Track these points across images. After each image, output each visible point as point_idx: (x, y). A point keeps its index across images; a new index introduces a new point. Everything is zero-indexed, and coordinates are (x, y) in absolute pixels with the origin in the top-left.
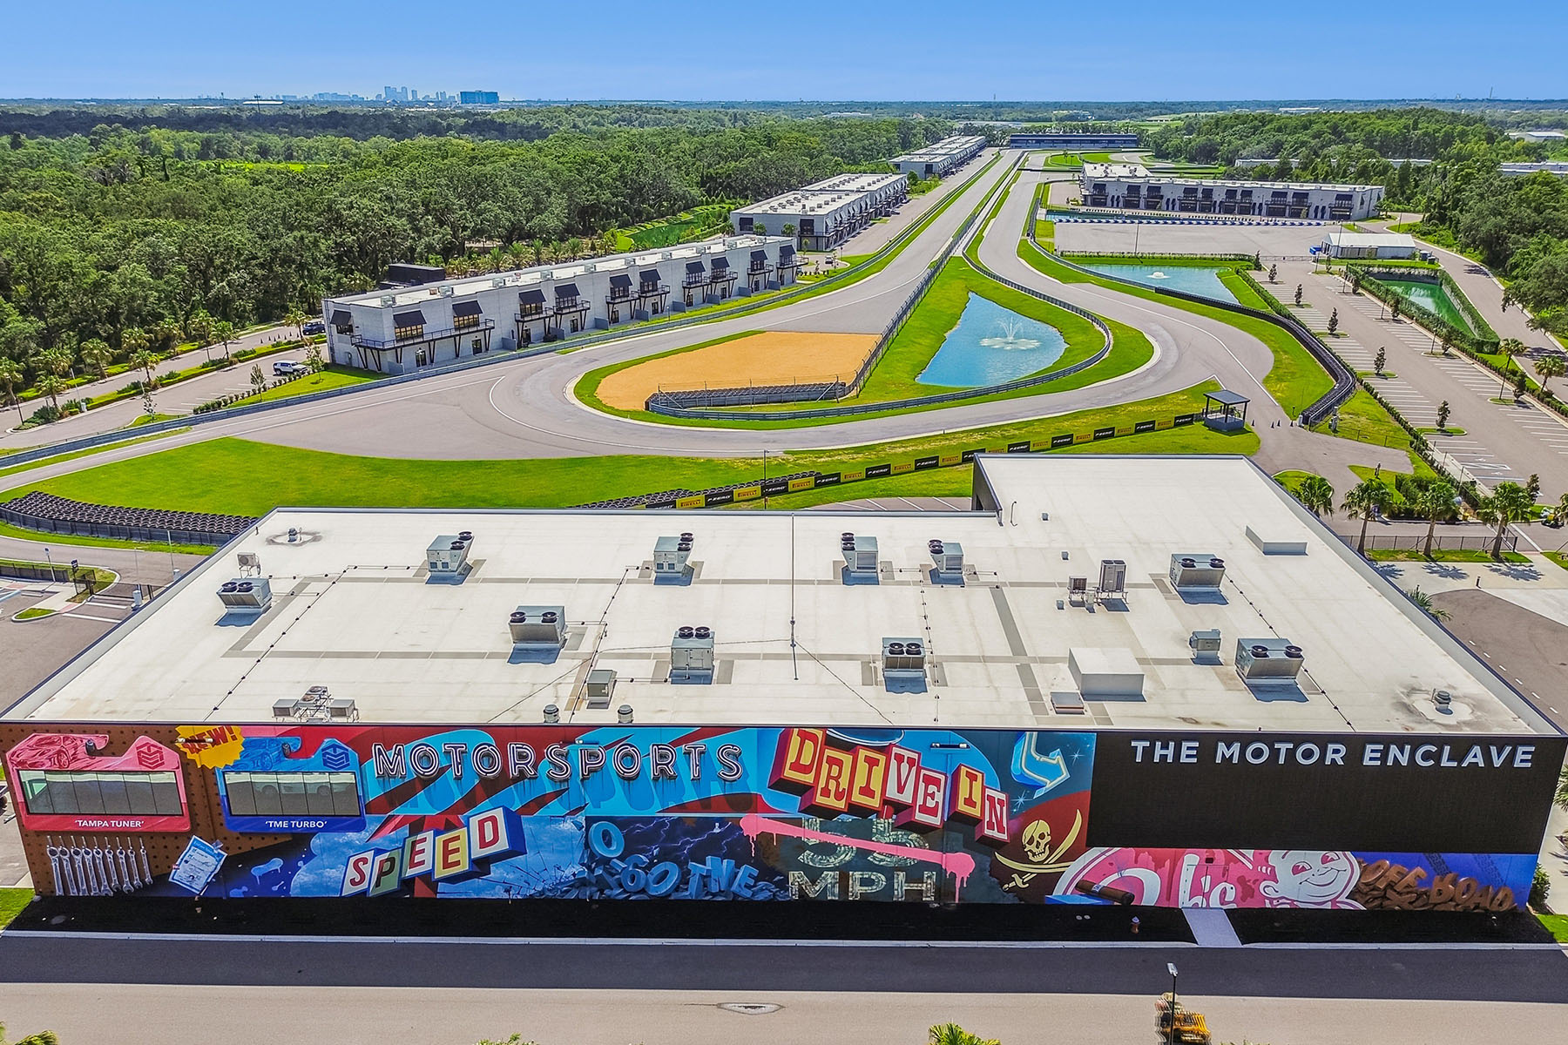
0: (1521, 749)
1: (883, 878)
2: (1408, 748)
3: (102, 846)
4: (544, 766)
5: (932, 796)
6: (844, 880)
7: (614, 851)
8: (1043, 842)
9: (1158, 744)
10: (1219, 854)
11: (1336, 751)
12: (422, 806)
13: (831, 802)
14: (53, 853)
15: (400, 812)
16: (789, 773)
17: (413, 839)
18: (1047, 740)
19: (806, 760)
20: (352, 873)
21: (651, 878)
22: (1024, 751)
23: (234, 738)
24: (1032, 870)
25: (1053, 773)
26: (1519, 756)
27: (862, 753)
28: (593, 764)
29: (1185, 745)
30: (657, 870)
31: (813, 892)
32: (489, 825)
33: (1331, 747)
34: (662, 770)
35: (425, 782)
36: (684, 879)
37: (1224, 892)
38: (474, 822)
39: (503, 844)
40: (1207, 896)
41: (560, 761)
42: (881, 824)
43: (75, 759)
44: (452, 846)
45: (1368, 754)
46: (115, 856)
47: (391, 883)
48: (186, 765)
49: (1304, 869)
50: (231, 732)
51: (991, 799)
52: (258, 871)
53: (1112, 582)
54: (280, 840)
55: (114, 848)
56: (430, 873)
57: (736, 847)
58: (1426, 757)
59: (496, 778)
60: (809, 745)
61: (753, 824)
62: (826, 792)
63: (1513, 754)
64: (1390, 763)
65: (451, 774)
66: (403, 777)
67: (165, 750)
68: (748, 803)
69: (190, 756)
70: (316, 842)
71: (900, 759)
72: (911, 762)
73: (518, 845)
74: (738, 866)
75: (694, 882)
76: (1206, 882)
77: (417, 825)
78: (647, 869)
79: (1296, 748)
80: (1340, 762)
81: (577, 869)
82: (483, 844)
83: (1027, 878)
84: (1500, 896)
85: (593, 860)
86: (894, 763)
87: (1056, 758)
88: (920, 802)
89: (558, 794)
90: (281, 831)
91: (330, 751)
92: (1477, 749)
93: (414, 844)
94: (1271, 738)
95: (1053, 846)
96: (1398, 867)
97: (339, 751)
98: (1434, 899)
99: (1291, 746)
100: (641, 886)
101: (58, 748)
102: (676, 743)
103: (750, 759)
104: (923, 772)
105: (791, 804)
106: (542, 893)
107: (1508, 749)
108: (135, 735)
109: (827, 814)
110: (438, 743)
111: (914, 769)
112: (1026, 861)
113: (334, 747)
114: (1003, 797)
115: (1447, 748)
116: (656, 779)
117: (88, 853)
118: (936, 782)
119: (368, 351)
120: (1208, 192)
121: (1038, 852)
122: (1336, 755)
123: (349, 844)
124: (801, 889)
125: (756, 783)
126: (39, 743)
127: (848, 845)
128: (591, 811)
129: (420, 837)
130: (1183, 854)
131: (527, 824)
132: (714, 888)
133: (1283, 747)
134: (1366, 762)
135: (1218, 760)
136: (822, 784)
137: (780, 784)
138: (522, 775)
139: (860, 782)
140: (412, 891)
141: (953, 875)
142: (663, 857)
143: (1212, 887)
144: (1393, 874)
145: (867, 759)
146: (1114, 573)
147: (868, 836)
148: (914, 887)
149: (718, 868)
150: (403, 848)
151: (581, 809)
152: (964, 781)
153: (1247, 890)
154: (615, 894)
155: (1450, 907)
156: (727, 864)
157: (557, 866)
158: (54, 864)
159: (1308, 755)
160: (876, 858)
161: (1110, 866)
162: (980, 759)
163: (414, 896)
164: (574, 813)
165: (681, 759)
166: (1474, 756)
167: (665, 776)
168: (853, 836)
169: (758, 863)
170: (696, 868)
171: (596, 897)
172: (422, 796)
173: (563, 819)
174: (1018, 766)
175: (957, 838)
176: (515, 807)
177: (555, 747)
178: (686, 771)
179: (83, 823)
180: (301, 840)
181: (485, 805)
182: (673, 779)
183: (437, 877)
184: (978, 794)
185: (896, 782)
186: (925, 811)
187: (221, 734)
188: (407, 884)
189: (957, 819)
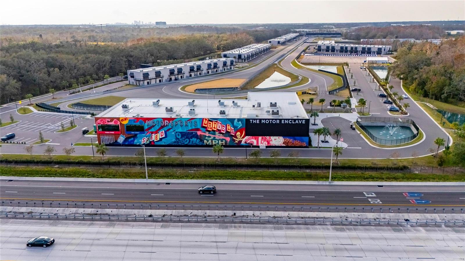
1: (217, 141)
2: (288, 120)
3: (108, 136)
4: (170, 124)
5: (224, 128)
6: (212, 141)
7: (180, 137)
8: (239, 135)
9: (254, 120)
10: (264, 137)
12: (153, 130)
13: (210, 129)
14: (101, 137)
15: (150, 131)
16: (204, 125)
18: (239, 120)
19: (206, 123)
20: (143, 141)
22: (236, 121)
23: (127, 120)
24: (238, 140)
25: (240, 125)
26: (303, 122)
27: (214, 122)
28: (176, 124)
29: (257, 120)
30: (186, 140)
31: (208, 144)
32: (162, 133)
33: (277, 120)
35: (153, 126)
36: (190, 142)
38: (160, 132)
39: (164, 136)
40: (263, 144)
41: (172, 123)
42: (217, 133)
43: (106, 123)
45: (282, 122)
46: (110, 138)
47: (148, 142)
48: (121, 124)
49: (276, 139)
52: (130, 140)
53: (259, 106)
55: (110, 136)
56: (154, 141)
57: (197, 136)
58: (290, 122)
59: (163, 126)
61: (199, 133)
63: (302, 121)
64: (285, 123)
65: (157, 125)
66: (150, 125)
67: (118, 121)
68: (198, 130)
69: (121, 122)
70: (138, 135)
71: (219, 123)
73: (166, 136)
74: (197, 139)
76: (263, 141)
78: (184, 140)
80: (279, 123)
81: (174, 140)
82: (161, 136)
85: (177, 138)
86: (218, 124)
87: (240, 122)
88: (222, 129)
89: (172, 128)
90: (133, 134)
93: (152, 136)
94: (269, 119)
95: (241, 136)
98: (295, 144)
100: (184, 142)
101: (103, 121)
102: (188, 121)
103: (198, 123)
104: (222, 125)
105: (204, 130)
106: (169, 144)
108: (114, 119)
109: (209, 131)
110: (155, 120)
112: (237, 138)
113: (141, 121)
114: (233, 128)
115: (293, 120)
117: (106, 137)
118: (224, 126)
121: (239, 137)
123: (143, 136)
124: (206, 143)
125: (199, 126)
126: (101, 120)
128: (176, 131)
130: (259, 137)
131: (167, 133)
132: (194, 143)
133: (271, 121)
135: (262, 123)
136: (208, 127)
137: (202, 127)
138: (167, 125)
139: (214, 126)
141: (227, 141)
142: (187, 138)
143: (264, 142)
144: (288, 140)
145: (214, 123)
146: (259, 104)
147: (215, 135)
148: (222, 142)
149: (194, 140)
150: (150, 136)
152: (228, 126)
153: (268, 143)
154: (180, 144)
155: (297, 145)
156: (195, 139)
157: (171, 139)
158: (101, 139)
159: (274, 122)
160: (216, 138)
161: (249, 139)
162: (230, 123)
163: (151, 144)
164: (174, 131)
165: (189, 123)
166: (297, 122)
167: (186, 125)
168: (213, 135)
169: (200, 139)
170: (191, 140)
171: (177, 144)
172: (153, 128)
173: (172, 132)
174: (235, 124)
175: (227, 135)
176: (166, 130)
177: (171, 121)
178: (189, 125)
179: (106, 132)
180: (136, 135)
181: (162, 130)
182: (188, 126)
183: (155, 141)
184: (230, 128)
185: (219, 126)
186: (223, 131)
187: (126, 119)
188: (150, 142)
189: (227, 132)
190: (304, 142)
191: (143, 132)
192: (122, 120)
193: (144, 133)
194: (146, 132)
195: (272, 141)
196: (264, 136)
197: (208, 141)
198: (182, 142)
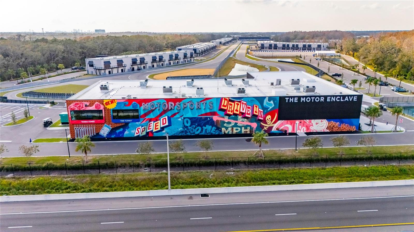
0: (355, 97)
1: (240, 129)
2: (335, 97)
3: (86, 127)
4: (176, 107)
5: (249, 111)
6: (232, 129)
7: (189, 125)
8: (270, 120)
9: (290, 98)
10: (302, 121)
11: (322, 99)
12: (152, 116)
15: (147, 117)
18: (270, 98)
19: (225, 104)
21: (196, 130)
22: (266, 100)
24: (268, 126)
25: (271, 105)
26: (354, 99)
27: (236, 103)
28: (185, 106)
29: (295, 98)
30: (197, 128)
31: (226, 132)
34: (198, 107)
36: (202, 131)
37: (304, 129)
40: (300, 130)
41: (179, 106)
42: (240, 117)
43: (83, 107)
45: (328, 99)
46: (89, 129)
47: (144, 133)
48: (105, 108)
49: (318, 123)
51: (260, 111)
52: (118, 131)
53: (278, 83)
54: (123, 124)
55: (89, 127)
57: (212, 123)
58: (338, 99)
59: (166, 110)
61: (215, 118)
63: (353, 98)
64: (332, 101)
65: (157, 109)
66: (148, 110)
67: (101, 105)
68: (215, 114)
70: (130, 124)
74: (212, 127)
75: (204, 131)
77: (150, 120)
78: (195, 128)
80: (323, 101)
81: (181, 129)
84: (353, 128)
85: (185, 127)
86: (242, 104)
87: (272, 102)
89: (178, 113)
90: (123, 122)
91: (134, 105)
92: (347, 97)
94: (311, 97)
95: (272, 121)
96: (334, 122)
97: (136, 104)
98: (342, 129)
99: (314, 98)
100: (194, 132)
101: (79, 105)
102: (201, 101)
103: (215, 104)
104: (247, 106)
105: (222, 113)
106: (174, 134)
107: (352, 97)
108: (95, 102)
110: (155, 103)
111: (246, 105)
112: (266, 123)
113: (135, 104)
115: (342, 97)
116: (197, 109)
117: (83, 128)
121: (269, 122)
123: (137, 125)
124: (224, 132)
125: (216, 109)
126: (76, 104)
127: (233, 122)
128: (184, 116)
130: (296, 121)
131: (172, 119)
132: (208, 132)
134: (328, 101)
135: (301, 101)
138: (171, 109)
141: (253, 128)
142: (198, 126)
143: (301, 128)
144: (334, 124)
147: (237, 120)
148: (246, 130)
149: (208, 128)
150: (147, 125)
151: (182, 116)
152: (255, 108)
153: (308, 128)
154: (189, 134)
155: (345, 130)
156: (210, 127)
157: (177, 128)
158: (76, 131)
159: (317, 99)
160: (239, 124)
161: (282, 124)
162: (257, 103)
163: (149, 136)
164: (181, 117)
165: (202, 105)
166: (347, 99)
167: (199, 108)
168: (234, 120)
169: (216, 126)
170: (204, 128)
171: (185, 135)
172: (151, 114)
173: (179, 118)
174: (265, 104)
175: (254, 119)
176: (170, 116)
177: (178, 103)
178: (203, 107)
179: (83, 122)
180: (127, 124)
181: (164, 115)
182: (200, 109)
183: (154, 131)
184: (258, 110)
185: (242, 108)
186: (248, 114)
187: (112, 101)
188: (147, 133)
189: (254, 115)
190: (353, 125)
191: (138, 119)
192: (107, 104)
193: (138, 121)
194: (141, 119)
195: (312, 125)
196: (303, 119)
197: (227, 128)
198: (191, 132)
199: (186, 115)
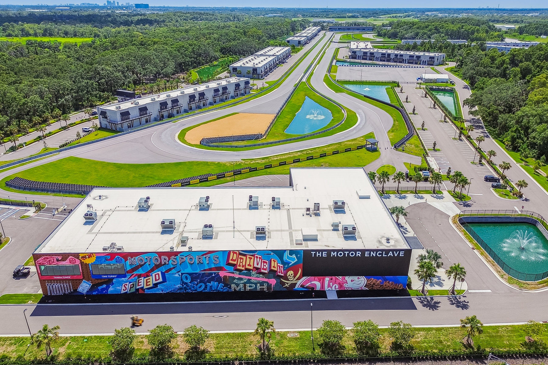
0: (401, 252)
1: (254, 285)
2: (375, 252)
3: (60, 283)
4: (171, 261)
5: (265, 266)
6: (245, 286)
7: (188, 281)
8: (292, 276)
9: (317, 252)
10: (333, 277)
11: (359, 253)
12: (141, 271)
13: (241, 268)
14: (48, 285)
15: (135, 273)
16: (230, 262)
17: (138, 279)
18: (292, 252)
19: (234, 258)
20: (123, 288)
21: (198, 287)
22: (286, 254)
23: (94, 256)
25: (293, 261)
26: (401, 254)
27: (248, 256)
28: (182, 261)
29: (324, 252)
30: (199, 285)
31: (237, 289)
32: (157, 276)
33: (357, 252)
34: (199, 262)
35: (141, 266)
36: (206, 287)
37: (335, 286)
38: (154, 275)
39: (161, 280)
40: (332, 287)
41: (174, 260)
42: (253, 273)
43: (54, 262)
44: (148, 281)
45: (366, 254)
46: (63, 285)
47: (133, 290)
48: (82, 263)
49: (354, 281)
50: (93, 255)
51: (279, 266)
52: (100, 288)
53: (316, 208)
54: (105, 280)
55: (63, 283)
56: (143, 287)
57: (218, 279)
58: (379, 254)
59: (159, 264)
60: (235, 255)
61: (222, 274)
62: (240, 266)
63: (399, 253)
64: (371, 256)
65: (147, 264)
66: (136, 265)
67: (76, 260)
68: (221, 269)
69: (82, 261)
70: (114, 280)
71: (257, 257)
72: (260, 258)
73: (164, 280)
74: (219, 284)
75: (208, 287)
77: (139, 276)
78: (197, 285)
79: (349, 253)
80: (360, 256)
81: (179, 285)
82: (156, 280)
83: (289, 284)
84: (400, 286)
85: (184, 283)
86: (256, 258)
87: (294, 256)
88: (262, 267)
89: (174, 268)
90: (106, 278)
92: (391, 252)
93: (139, 280)
94: (343, 251)
95: (294, 277)
96: (375, 280)
98: (385, 287)
100: (195, 289)
101: (49, 259)
102: (203, 255)
103: (221, 258)
104: (263, 260)
105: (231, 269)
106: (171, 291)
108: (69, 256)
109: (240, 271)
110: (144, 257)
111: (261, 260)
112: (287, 280)
113: (118, 258)
114: (282, 265)
115: (384, 252)
116: (198, 264)
117: (57, 285)
118: (266, 263)
119: (112, 124)
120: (389, 55)
121: (291, 278)
122: (359, 254)
123: (123, 281)
124: (234, 289)
125: (223, 264)
126: (44, 259)
127: (245, 278)
128: (183, 272)
129: (140, 279)
130: (325, 278)
131: (167, 275)
132: (213, 289)
133: (347, 253)
134: (366, 256)
135: (332, 256)
136: (239, 264)
137: (228, 264)
138: (165, 263)
139: (248, 263)
140: (138, 292)
141: (271, 284)
142: (200, 282)
143: (333, 285)
144: (374, 281)
145: (249, 258)
146: (317, 206)
147: (250, 276)
148: (262, 287)
149: (214, 284)
150: (136, 281)
151: (180, 271)
152: (273, 262)
153: (341, 286)
154: (189, 291)
157: (174, 285)
158: (48, 288)
159: (352, 254)
160: (252, 281)
161: (308, 281)
162: (276, 257)
165: (204, 259)
166: (390, 254)
168: (246, 276)
169: (224, 283)
170: (209, 284)
171: (184, 292)
173: (176, 274)
174: (285, 258)
175: (271, 275)
176: (164, 271)
177: (173, 257)
178: (205, 262)
179: (55, 278)
180: (111, 280)
181: (157, 271)
182: (202, 264)
183: (145, 288)
184: (276, 265)
185: (256, 263)
187: (90, 255)
188: (137, 290)
189: (271, 271)
190: (399, 283)
192: (84, 258)
193: (125, 277)
194: (129, 275)
195: (347, 283)
196: (335, 276)
197: (238, 285)
199: (184, 270)
